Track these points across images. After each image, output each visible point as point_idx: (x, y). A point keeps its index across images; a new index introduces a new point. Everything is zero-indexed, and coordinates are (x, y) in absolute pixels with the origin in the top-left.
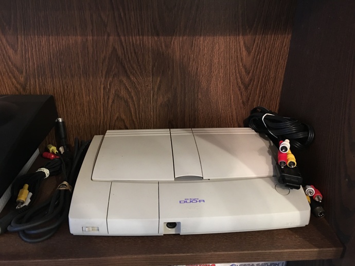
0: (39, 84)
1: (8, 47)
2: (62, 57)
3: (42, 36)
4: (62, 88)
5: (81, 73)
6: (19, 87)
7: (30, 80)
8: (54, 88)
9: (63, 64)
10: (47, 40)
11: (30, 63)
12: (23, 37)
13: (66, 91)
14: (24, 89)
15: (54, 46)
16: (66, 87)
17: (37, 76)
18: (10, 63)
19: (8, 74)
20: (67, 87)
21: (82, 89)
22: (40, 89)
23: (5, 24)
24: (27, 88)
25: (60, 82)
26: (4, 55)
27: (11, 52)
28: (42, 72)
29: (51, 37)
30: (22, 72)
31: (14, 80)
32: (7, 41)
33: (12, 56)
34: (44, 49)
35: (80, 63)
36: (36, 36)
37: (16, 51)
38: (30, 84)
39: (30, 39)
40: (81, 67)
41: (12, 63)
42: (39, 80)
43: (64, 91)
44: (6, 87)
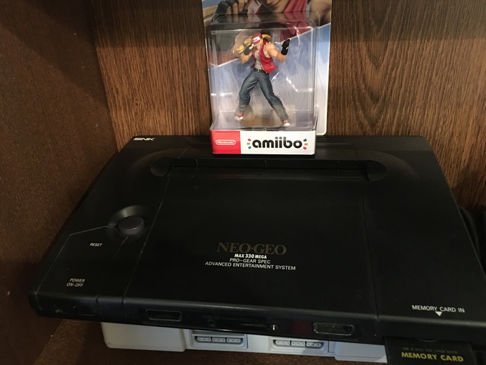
0: (399, 119)
1: (368, 61)
2: (452, 73)
3: (428, 41)
4: (434, 124)
5: (476, 99)
6: (366, 123)
7: (387, 112)
8: (421, 125)
9: (449, 86)
10: (434, 46)
11: (396, 85)
12: (396, 42)
13: (440, 130)
14: (373, 125)
15: (443, 55)
16: (442, 123)
17: (399, 106)
18: (363, 86)
19: (355, 104)
20: (444, 122)
21: (468, 126)
22: (399, 125)
23: (373, 23)
24: (378, 124)
25: (434, 114)
26: (356, 74)
27: (369, 67)
28: (410, 99)
29: (442, 42)
30: (378, 100)
31: (361, 112)
32: (369, 50)
33: (369, 75)
34: (424, 62)
35: (480, 83)
36: (419, 41)
37: (377, 67)
38: (385, 118)
39: (407, 46)
40: (479, 91)
41: (366, 86)
42: (401, 111)
43: (437, 128)
44: (345, 124)
